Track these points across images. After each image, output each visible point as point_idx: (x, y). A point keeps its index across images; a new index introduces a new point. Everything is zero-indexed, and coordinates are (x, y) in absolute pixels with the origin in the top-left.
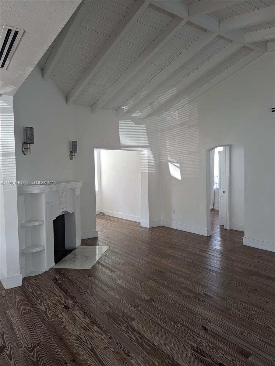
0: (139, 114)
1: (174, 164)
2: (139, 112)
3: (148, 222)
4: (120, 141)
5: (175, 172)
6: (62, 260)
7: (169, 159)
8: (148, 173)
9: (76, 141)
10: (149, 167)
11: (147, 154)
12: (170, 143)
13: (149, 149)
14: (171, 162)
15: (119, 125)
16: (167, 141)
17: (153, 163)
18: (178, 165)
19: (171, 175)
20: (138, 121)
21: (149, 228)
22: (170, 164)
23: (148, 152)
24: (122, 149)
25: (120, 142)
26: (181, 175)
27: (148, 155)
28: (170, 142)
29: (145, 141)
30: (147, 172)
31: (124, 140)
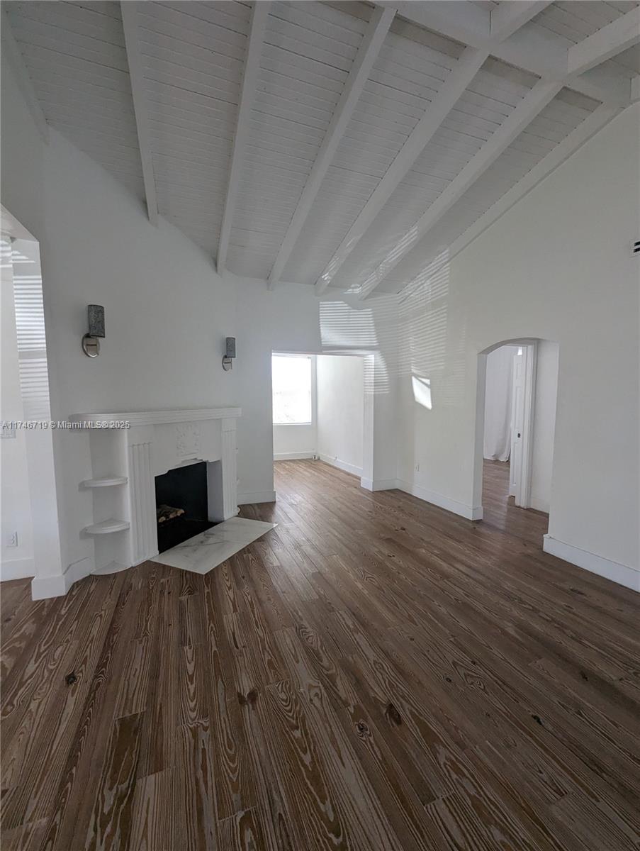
0: (357, 291)
1: (420, 379)
2: (359, 286)
3: (372, 481)
4: (320, 337)
5: (422, 395)
6: (179, 545)
7: (414, 371)
8: (374, 395)
9: (234, 339)
10: (376, 384)
11: (373, 361)
12: (417, 342)
13: (377, 352)
14: (417, 376)
15: (319, 310)
16: (411, 338)
17: (386, 378)
18: (427, 381)
19: (417, 400)
20: (356, 304)
21: (373, 492)
22: (414, 379)
23: (375, 357)
24: (324, 352)
25: (321, 340)
26: (432, 400)
27: (375, 363)
28: (416, 340)
29: (369, 338)
30: (373, 393)
31: (329, 335)
